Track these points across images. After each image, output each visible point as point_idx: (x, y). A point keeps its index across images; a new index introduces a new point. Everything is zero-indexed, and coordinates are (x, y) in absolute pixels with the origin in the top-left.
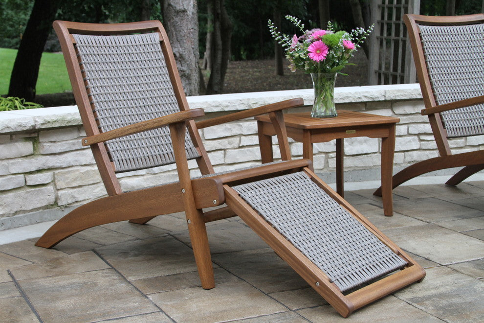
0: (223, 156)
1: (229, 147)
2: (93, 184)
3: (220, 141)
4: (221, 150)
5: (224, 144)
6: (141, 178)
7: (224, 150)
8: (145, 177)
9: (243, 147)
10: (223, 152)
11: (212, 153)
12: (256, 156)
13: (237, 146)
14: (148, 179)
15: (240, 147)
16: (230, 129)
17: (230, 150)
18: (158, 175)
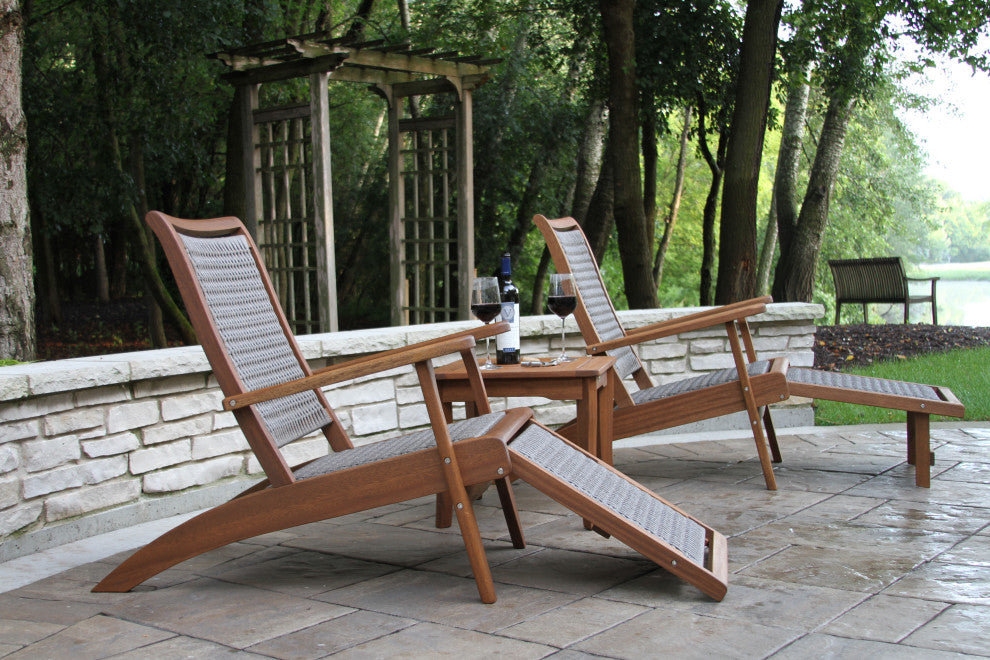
0: (189, 447)
1: (197, 432)
2: (6, 509)
3: (184, 422)
4: (186, 437)
5: (190, 428)
6: (76, 493)
7: (191, 437)
8: (82, 491)
9: (217, 430)
10: (188, 441)
11: (174, 443)
12: (236, 444)
13: (209, 431)
14: (85, 494)
15: (213, 432)
16: (198, 403)
17: (199, 438)
18: (101, 485)
